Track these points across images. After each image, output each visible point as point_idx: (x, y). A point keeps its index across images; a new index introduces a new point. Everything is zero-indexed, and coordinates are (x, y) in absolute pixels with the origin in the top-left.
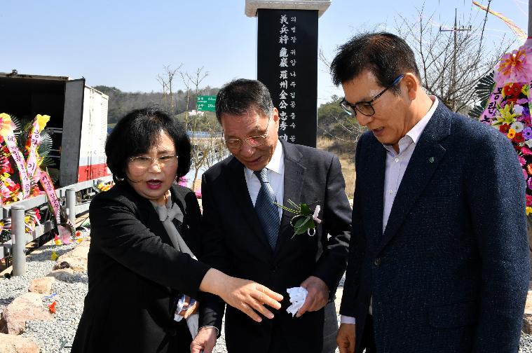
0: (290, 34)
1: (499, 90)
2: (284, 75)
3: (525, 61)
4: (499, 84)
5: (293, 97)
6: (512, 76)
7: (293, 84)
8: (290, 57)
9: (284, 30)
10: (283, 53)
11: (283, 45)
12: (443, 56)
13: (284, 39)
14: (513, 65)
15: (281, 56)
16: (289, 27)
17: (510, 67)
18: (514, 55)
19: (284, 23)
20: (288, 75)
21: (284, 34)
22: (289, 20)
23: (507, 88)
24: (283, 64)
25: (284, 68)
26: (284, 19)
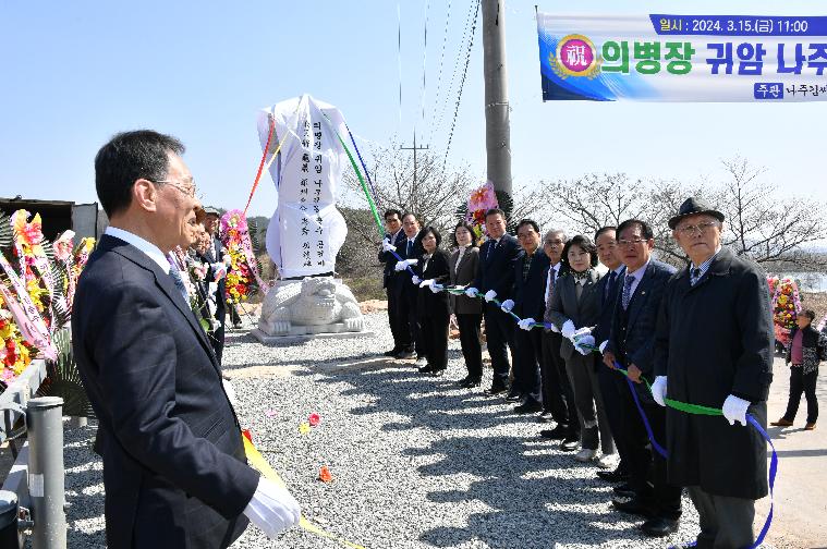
1: (471, 214)
3: (487, 196)
6: (480, 204)
14: (479, 198)
17: (477, 198)
18: (480, 191)
23: (477, 213)
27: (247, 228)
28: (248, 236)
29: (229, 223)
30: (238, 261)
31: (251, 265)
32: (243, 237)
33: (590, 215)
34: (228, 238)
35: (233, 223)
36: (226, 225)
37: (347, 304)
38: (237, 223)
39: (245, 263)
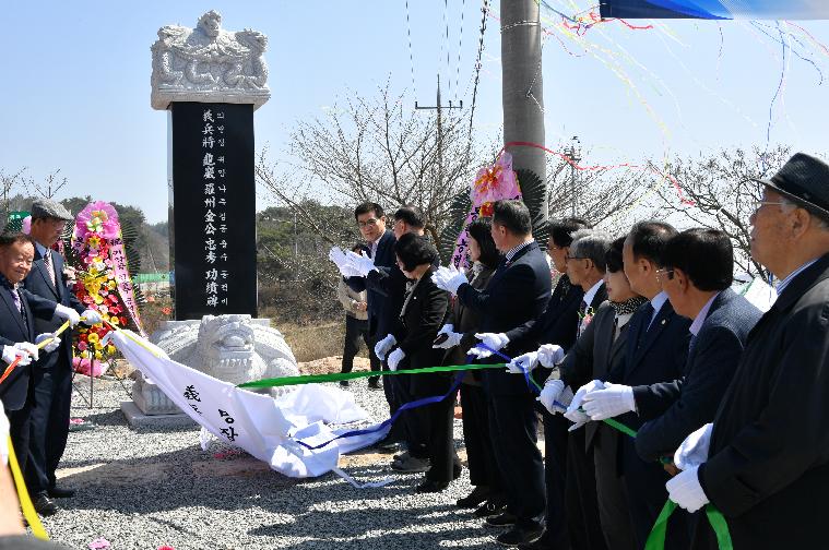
0: (216, 135)
1: (477, 211)
2: (210, 189)
3: (501, 177)
4: (476, 204)
5: (223, 219)
6: (490, 192)
7: (223, 201)
8: (218, 166)
9: (208, 129)
10: (208, 159)
11: (208, 150)
12: (419, 153)
13: (209, 142)
14: (490, 183)
15: (205, 163)
16: (215, 125)
17: (486, 184)
18: (491, 171)
19: (208, 121)
20: (216, 190)
21: (208, 135)
22: (214, 117)
23: (484, 207)
24: (209, 174)
25: (210, 181)
26: (207, 115)
27: (118, 234)
28: (120, 247)
29: (89, 224)
30: (103, 288)
31: (124, 296)
32: (113, 249)
33: (730, 216)
34: (87, 250)
35: (95, 226)
36: (84, 229)
37: (275, 361)
38: (104, 226)
39: (115, 293)
